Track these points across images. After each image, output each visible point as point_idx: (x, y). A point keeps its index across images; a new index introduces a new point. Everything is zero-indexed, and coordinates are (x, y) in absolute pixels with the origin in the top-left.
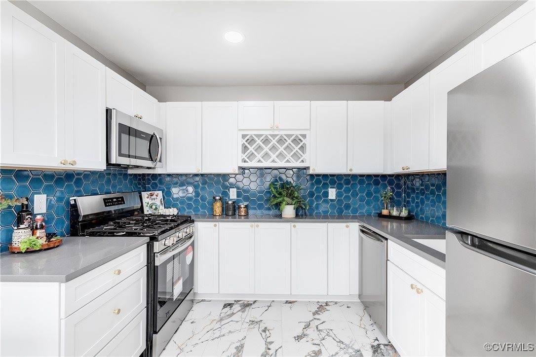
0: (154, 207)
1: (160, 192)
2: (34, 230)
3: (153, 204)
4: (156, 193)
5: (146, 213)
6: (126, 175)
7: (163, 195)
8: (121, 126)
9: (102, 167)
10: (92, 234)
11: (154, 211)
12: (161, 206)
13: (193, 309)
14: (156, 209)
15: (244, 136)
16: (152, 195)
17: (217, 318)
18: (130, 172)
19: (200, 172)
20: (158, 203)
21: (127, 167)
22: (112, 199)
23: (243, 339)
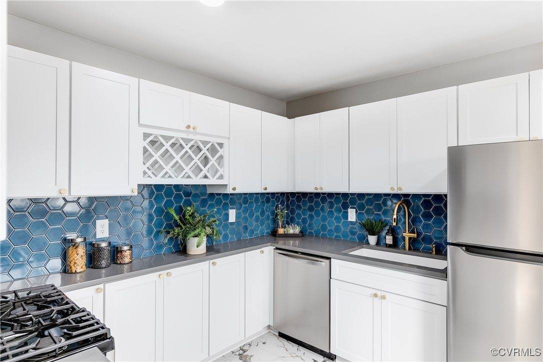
15: (146, 136)
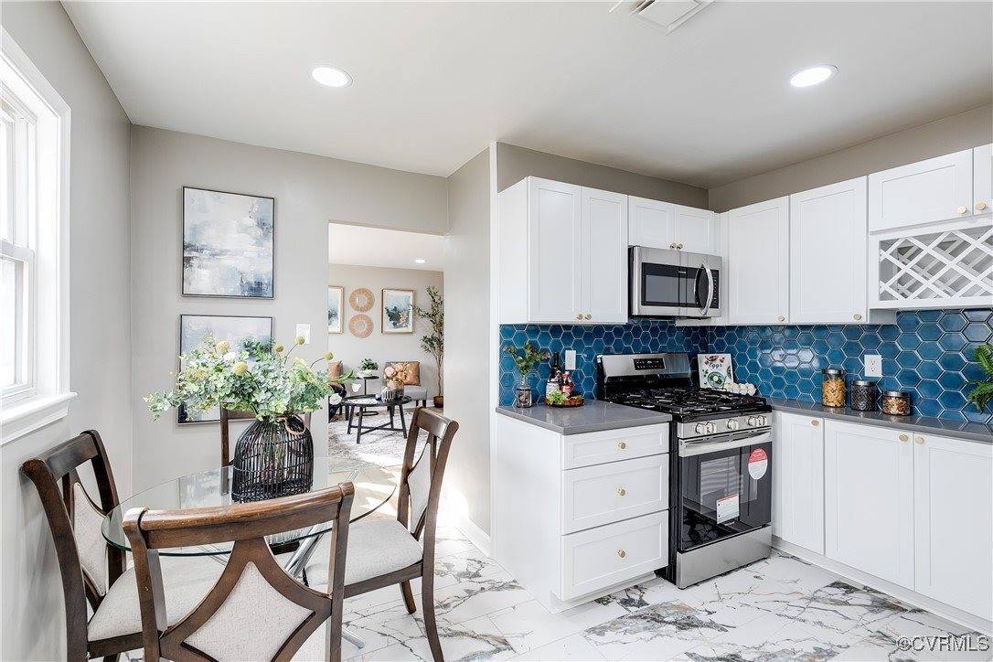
0: (716, 378)
1: (728, 357)
2: (561, 384)
3: (715, 374)
4: (721, 356)
5: (702, 386)
6: (672, 329)
7: (733, 361)
8: (644, 265)
9: (624, 320)
10: (621, 401)
11: (716, 386)
12: (728, 379)
13: (768, 560)
14: (719, 382)
16: (713, 359)
17: (808, 594)
18: (678, 323)
19: (786, 322)
20: (724, 373)
21: (673, 318)
22: (646, 360)
23: (841, 647)
